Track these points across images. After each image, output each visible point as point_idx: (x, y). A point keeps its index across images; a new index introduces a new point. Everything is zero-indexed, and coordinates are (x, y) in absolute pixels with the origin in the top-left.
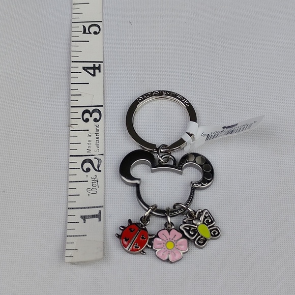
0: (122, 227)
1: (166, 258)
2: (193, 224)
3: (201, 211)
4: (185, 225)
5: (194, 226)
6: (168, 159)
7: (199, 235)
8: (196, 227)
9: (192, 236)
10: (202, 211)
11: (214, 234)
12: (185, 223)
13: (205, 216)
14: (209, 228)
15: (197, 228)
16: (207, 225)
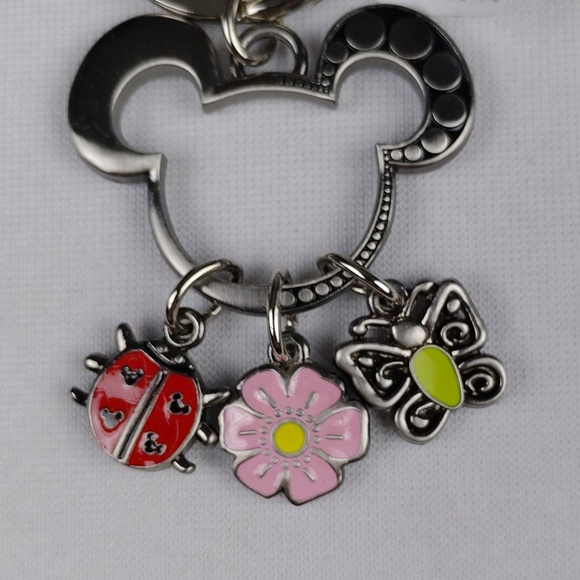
0: (92, 357)
1: (277, 484)
2: (392, 342)
3: (429, 285)
4: (360, 347)
5: (396, 350)
6: (270, 46)
7: (414, 389)
8: (407, 353)
9: (388, 394)
10: (436, 288)
11: (478, 390)
12: (359, 338)
13: (445, 309)
14: (458, 360)
15: (407, 360)
16: (450, 350)
